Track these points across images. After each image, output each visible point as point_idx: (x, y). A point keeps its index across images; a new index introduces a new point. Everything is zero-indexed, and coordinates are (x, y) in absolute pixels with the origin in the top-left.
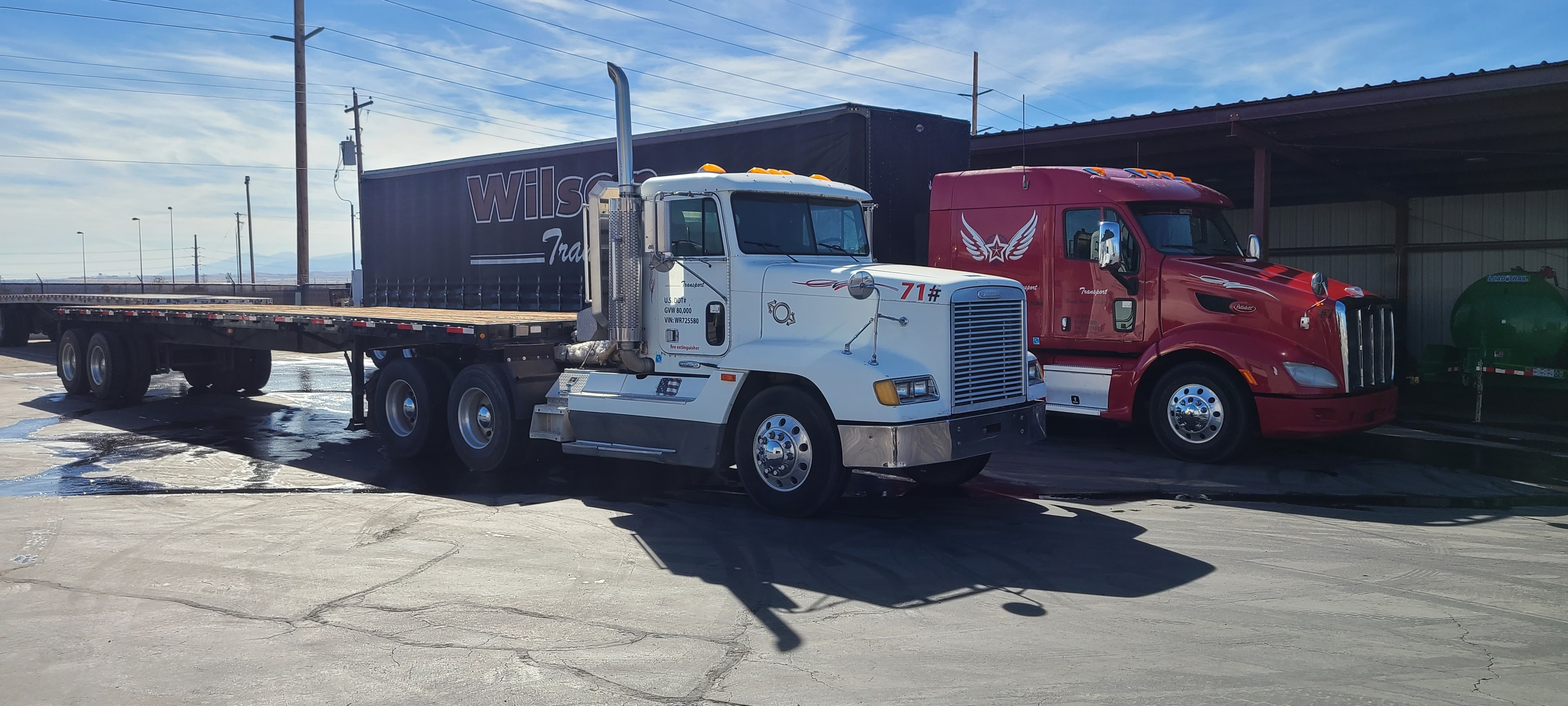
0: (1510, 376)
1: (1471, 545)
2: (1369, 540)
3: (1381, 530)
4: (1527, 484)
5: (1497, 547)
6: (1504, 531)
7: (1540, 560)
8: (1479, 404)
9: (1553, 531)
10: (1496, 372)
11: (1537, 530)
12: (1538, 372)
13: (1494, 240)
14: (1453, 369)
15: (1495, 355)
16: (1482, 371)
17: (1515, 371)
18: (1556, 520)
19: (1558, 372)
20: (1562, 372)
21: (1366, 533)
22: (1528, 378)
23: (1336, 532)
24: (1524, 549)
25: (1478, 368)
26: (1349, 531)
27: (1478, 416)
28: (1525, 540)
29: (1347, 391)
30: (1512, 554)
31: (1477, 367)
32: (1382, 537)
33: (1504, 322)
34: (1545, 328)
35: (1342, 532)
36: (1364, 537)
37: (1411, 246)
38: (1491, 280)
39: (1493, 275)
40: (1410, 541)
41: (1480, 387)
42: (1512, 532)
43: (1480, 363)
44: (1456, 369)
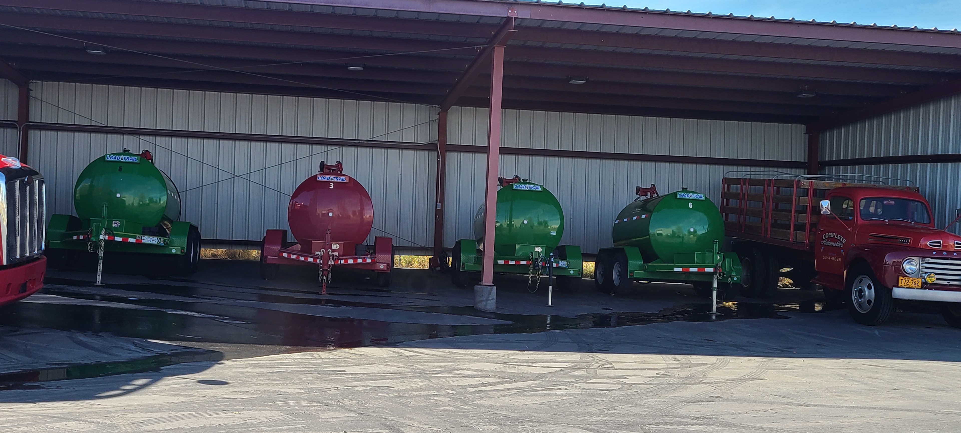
0: (125, 243)
1: (149, 415)
2: (54, 425)
3: (61, 411)
4: (161, 342)
5: (172, 414)
6: (167, 395)
7: (212, 423)
8: (100, 268)
9: (205, 389)
10: (116, 239)
11: (192, 389)
12: (147, 240)
13: (100, 125)
14: (78, 237)
15: (113, 225)
16: (105, 239)
17: (129, 239)
18: (200, 377)
19: (160, 239)
20: (162, 239)
21: (48, 416)
22: (139, 244)
23: (18, 421)
24: (194, 413)
25: (101, 237)
26: (29, 417)
27: (99, 279)
28: (190, 403)
29: (5, 263)
30: (188, 421)
31: (101, 235)
32: (66, 420)
33: (118, 195)
34: (148, 202)
35: (24, 420)
36: (48, 423)
37: (31, 124)
38: (108, 158)
39: (110, 155)
40: (94, 420)
41: (101, 253)
42: (174, 395)
43: (103, 232)
44: (81, 237)
